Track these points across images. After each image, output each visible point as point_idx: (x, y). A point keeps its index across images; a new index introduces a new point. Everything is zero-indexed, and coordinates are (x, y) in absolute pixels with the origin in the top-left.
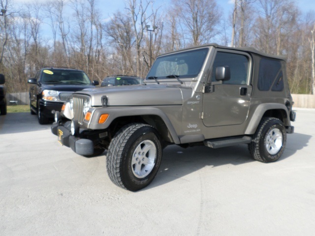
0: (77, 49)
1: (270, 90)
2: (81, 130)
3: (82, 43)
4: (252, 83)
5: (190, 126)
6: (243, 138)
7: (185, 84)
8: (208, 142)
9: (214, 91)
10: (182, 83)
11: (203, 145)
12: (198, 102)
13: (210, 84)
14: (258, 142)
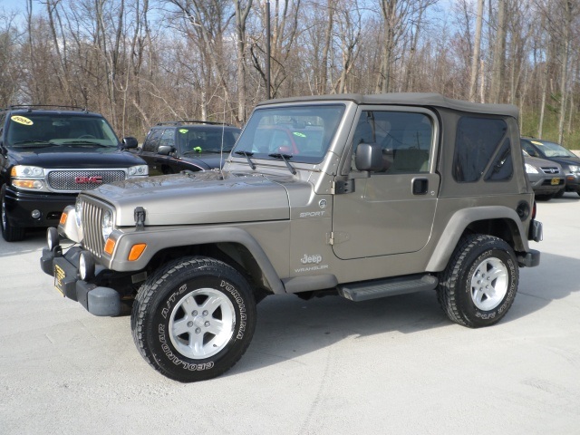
0: (85, 37)
1: (482, 180)
2: (98, 269)
3: (98, 23)
4: (439, 170)
5: (307, 259)
6: (422, 279)
7: (300, 175)
8: (345, 289)
9: (353, 190)
10: (295, 173)
11: (337, 294)
12: (322, 212)
13: (346, 177)
14: (452, 286)
